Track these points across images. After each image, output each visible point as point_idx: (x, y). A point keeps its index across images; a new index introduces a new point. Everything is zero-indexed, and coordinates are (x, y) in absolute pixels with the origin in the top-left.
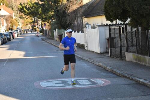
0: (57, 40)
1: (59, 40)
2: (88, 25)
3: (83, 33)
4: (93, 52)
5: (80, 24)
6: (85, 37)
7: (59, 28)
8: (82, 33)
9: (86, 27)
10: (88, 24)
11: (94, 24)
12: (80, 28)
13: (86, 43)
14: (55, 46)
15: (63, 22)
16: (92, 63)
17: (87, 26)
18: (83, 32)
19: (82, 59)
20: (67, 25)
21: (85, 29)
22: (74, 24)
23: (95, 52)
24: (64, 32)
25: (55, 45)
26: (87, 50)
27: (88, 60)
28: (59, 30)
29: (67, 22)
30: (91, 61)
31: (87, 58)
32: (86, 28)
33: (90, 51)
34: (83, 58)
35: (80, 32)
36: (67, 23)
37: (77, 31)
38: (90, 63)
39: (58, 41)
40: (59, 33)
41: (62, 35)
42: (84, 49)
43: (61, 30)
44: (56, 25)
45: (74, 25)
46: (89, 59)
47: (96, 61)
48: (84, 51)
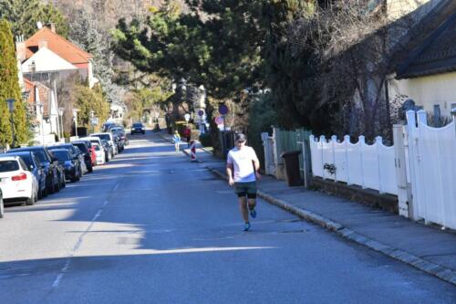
0: (278, 175)
1: (285, 175)
2: (410, 111)
3: (392, 144)
4: (435, 227)
5: (378, 104)
6: (399, 163)
7: (286, 126)
8: (384, 143)
9: (403, 118)
10: (411, 104)
11: (437, 107)
12: (377, 123)
13: (407, 187)
14: (270, 202)
15: (300, 99)
16: (434, 276)
17: (409, 114)
18: (389, 141)
19: (388, 256)
20: (318, 110)
21: (400, 129)
22: (351, 105)
23: (448, 229)
24: (307, 143)
25: (271, 197)
26: (409, 220)
27: (418, 262)
28: (285, 133)
29: (320, 100)
30: (427, 270)
31: (412, 254)
32: (406, 123)
33: (421, 223)
34: (393, 255)
35: (379, 139)
36: (322, 102)
37: (362, 138)
38: (427, 278)
39: (281, 180)
40: (283, 144)
41: (300, 152)
42: (397, 213)
43: (291, 133)
44: (272, 112)
45: (350, 111)
46: (421, 258)
47: (452, 270)
48: (397, 223)
